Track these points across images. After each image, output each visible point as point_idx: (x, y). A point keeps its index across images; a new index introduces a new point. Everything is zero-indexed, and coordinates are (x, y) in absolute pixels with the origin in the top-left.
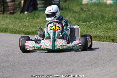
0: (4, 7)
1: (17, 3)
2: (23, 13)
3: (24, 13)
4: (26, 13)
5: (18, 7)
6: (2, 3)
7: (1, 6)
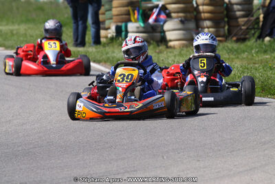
0: (229, 26)
1: (253, 19)
2: (261, 39)
3: (263, 41)
4: (267, 39)
5: (256, 26)
6: (226, 19)
7: (222, 24)
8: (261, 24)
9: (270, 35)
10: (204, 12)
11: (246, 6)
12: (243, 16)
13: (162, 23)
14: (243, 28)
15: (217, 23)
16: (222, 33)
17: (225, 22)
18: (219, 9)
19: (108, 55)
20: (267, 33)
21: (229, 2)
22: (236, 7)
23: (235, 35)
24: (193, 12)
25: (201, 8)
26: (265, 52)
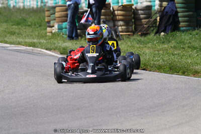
0: (135, 24)
1: (152, 20)
4: (162, 34)
5: (154, 25)
6: (133, 20)
7: (131, 24)
8: (158, 23)
9: (164, 31)
10: (118, 16)
11: (147, 11)
12: (145, 18)
13: (90, 23)
14: (145, 26)
15: (127, 23)
16: (130, 30)
17: (132, 22)
18: (128, 13)
19: (56, 45)
20: (162, 30)
21: (136, 8)
22: (140, 12)
23: (140, 31)
24: (111, 15)
25: (116, 12)
26: (163, 43)
